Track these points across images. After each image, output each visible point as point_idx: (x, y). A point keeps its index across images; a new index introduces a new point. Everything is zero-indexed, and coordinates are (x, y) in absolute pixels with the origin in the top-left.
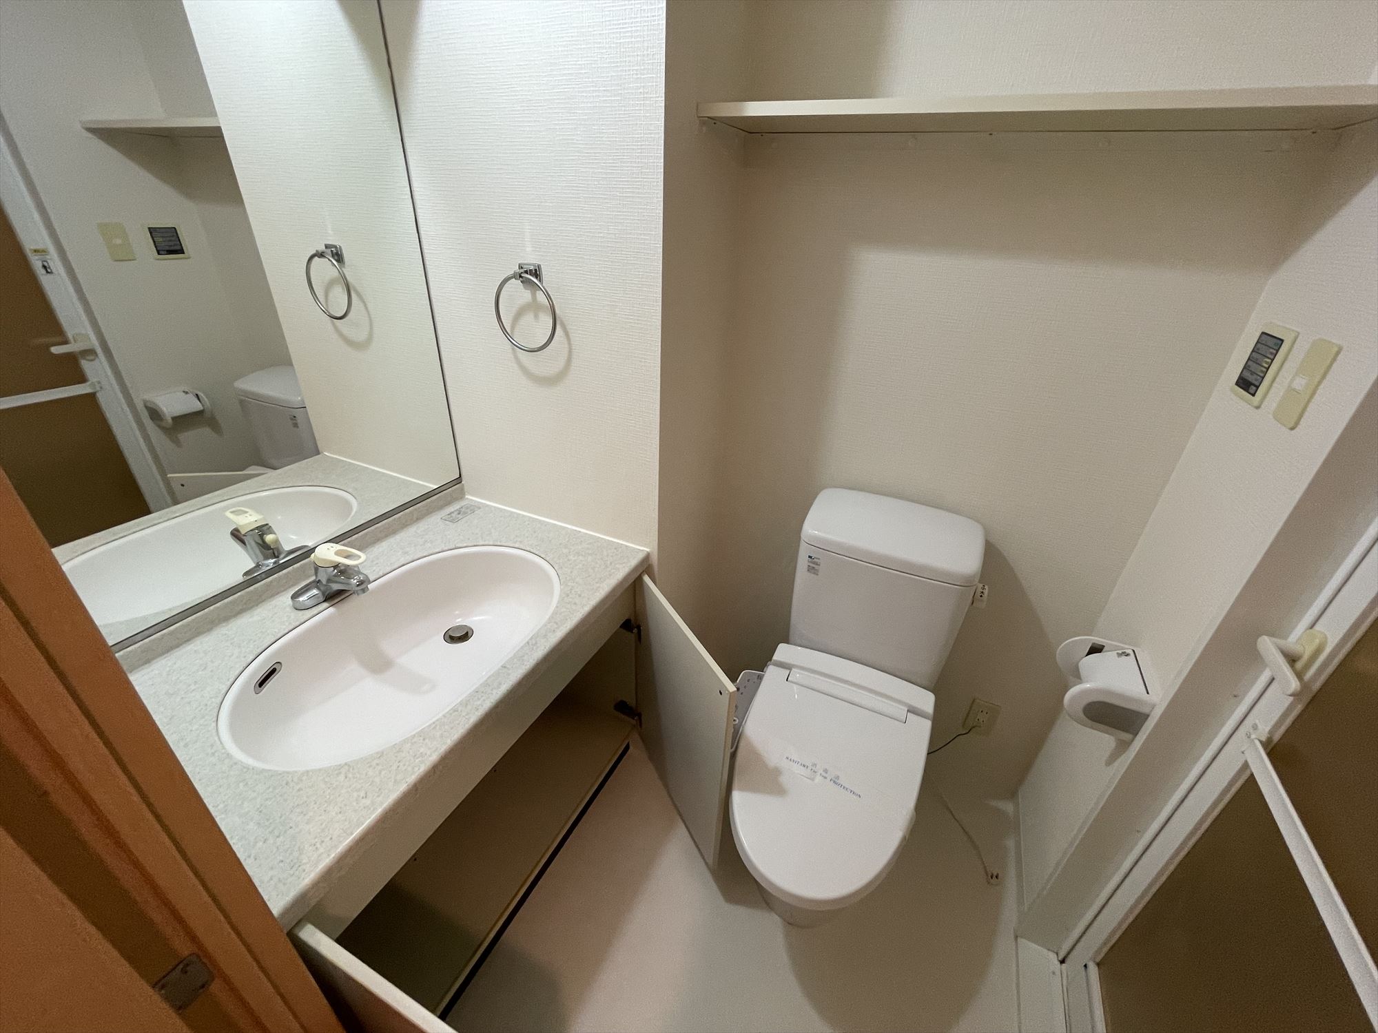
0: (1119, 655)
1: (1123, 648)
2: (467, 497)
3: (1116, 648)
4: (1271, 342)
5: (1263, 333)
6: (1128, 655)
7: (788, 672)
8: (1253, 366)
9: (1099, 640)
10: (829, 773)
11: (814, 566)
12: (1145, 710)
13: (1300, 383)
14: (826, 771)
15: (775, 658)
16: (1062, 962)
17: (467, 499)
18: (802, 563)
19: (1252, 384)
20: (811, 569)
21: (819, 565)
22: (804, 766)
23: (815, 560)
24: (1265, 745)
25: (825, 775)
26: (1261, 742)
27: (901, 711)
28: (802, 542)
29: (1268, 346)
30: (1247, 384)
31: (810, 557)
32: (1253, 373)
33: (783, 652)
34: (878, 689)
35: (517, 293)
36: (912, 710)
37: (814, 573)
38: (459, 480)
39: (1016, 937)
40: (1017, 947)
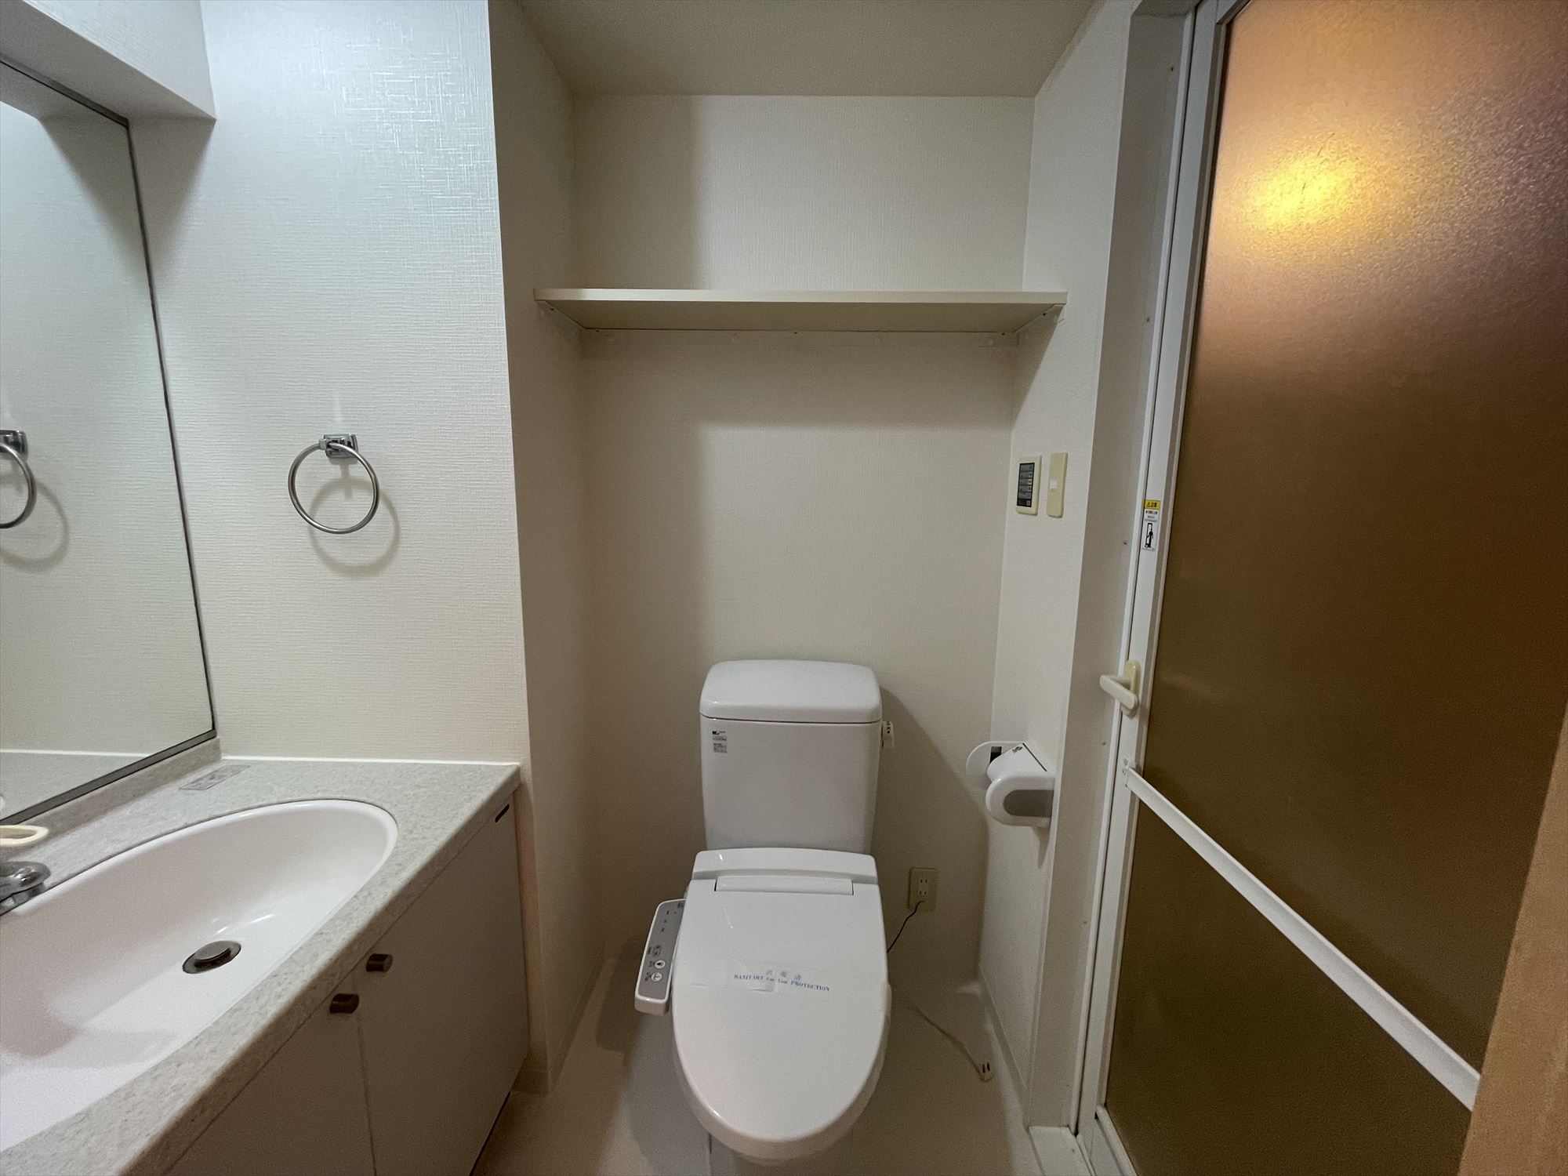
0: (1015, 751)
1: (1015, 745)
2: (223, 758)
3: (1011, 745)
4: (1027, 467)
5: (1021, 464)
6: (1021, 748)
7: (715, 881)
8: (1024, 488)
9: (996, 743)
10: (788, 975)
11: (720, 742)
12: (1048, 787)
13: (1054, 484)
14: (784, 974)
15: (695, 870)
16: (1076, 1134)
17: (224, 760)
18: (707, 741)
19: (1026, 500)
20: (719, 748)
21: (726, 740)
22: (758, 978)
23: (720, 735)
24: (1137, 770)
25: (785, 979)
26: (1133, 769)
27: (847, 884)
28: (702, 717)
29: (1027, 471)
30: (1023, 502)
31: (714, 733)
32: (1024, 493)
33: (703, 861)
34: (816, 868)
35: (320, 469)
36: (858, 880)
37: (722, 751)
38: (212, 734)
39: (1027, 1129)
40: (1031, 1139)
